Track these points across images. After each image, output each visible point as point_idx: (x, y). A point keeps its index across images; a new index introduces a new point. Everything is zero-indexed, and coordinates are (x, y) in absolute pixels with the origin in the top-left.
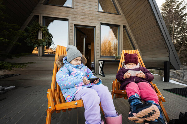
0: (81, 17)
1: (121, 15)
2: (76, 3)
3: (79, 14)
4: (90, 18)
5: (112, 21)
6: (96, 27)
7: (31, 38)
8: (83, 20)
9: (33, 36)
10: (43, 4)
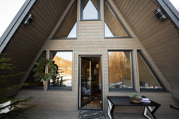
0: (86, 46)
1: (133, 38)
2: (80, 33)
3: (84, 44)
4: (96, 46)
5: (122, 46)
6: (103, 55)
7: (38, 74)
8: (87, 50)
9: (41, 70)
10: (51, 39)
